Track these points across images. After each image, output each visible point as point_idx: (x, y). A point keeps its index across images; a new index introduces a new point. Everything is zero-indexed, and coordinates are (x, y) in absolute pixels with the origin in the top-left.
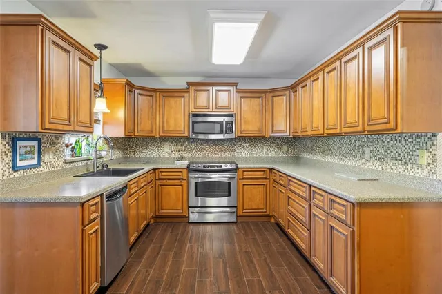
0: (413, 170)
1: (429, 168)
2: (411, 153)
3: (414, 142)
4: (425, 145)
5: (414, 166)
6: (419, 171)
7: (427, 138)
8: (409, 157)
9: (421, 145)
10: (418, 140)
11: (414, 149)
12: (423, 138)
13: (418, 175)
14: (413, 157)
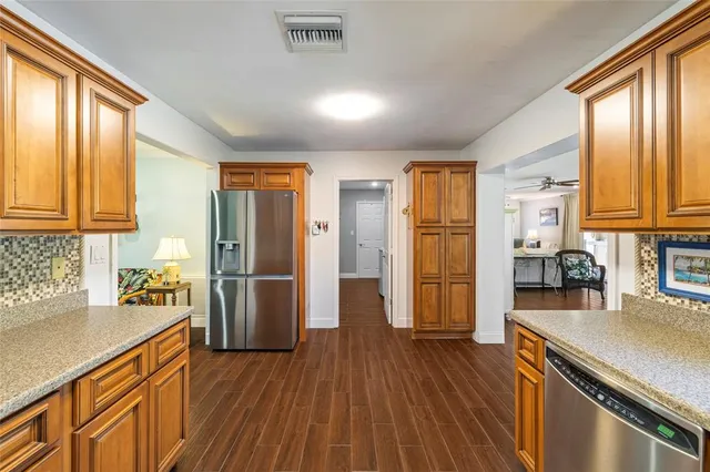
0: (38, 292)
1: (67, 280)
2: (34, 266)
3: (42, 248)
4: (61, 250)
5: (41, 284)
6: (51, 290)
7: (64, 241)
8: (31, 273)
9: (55, 251)
10: (49, 244)
11: (41, 258)
12: (58, 241)
13: (48, 296)
14: (38, 272)
